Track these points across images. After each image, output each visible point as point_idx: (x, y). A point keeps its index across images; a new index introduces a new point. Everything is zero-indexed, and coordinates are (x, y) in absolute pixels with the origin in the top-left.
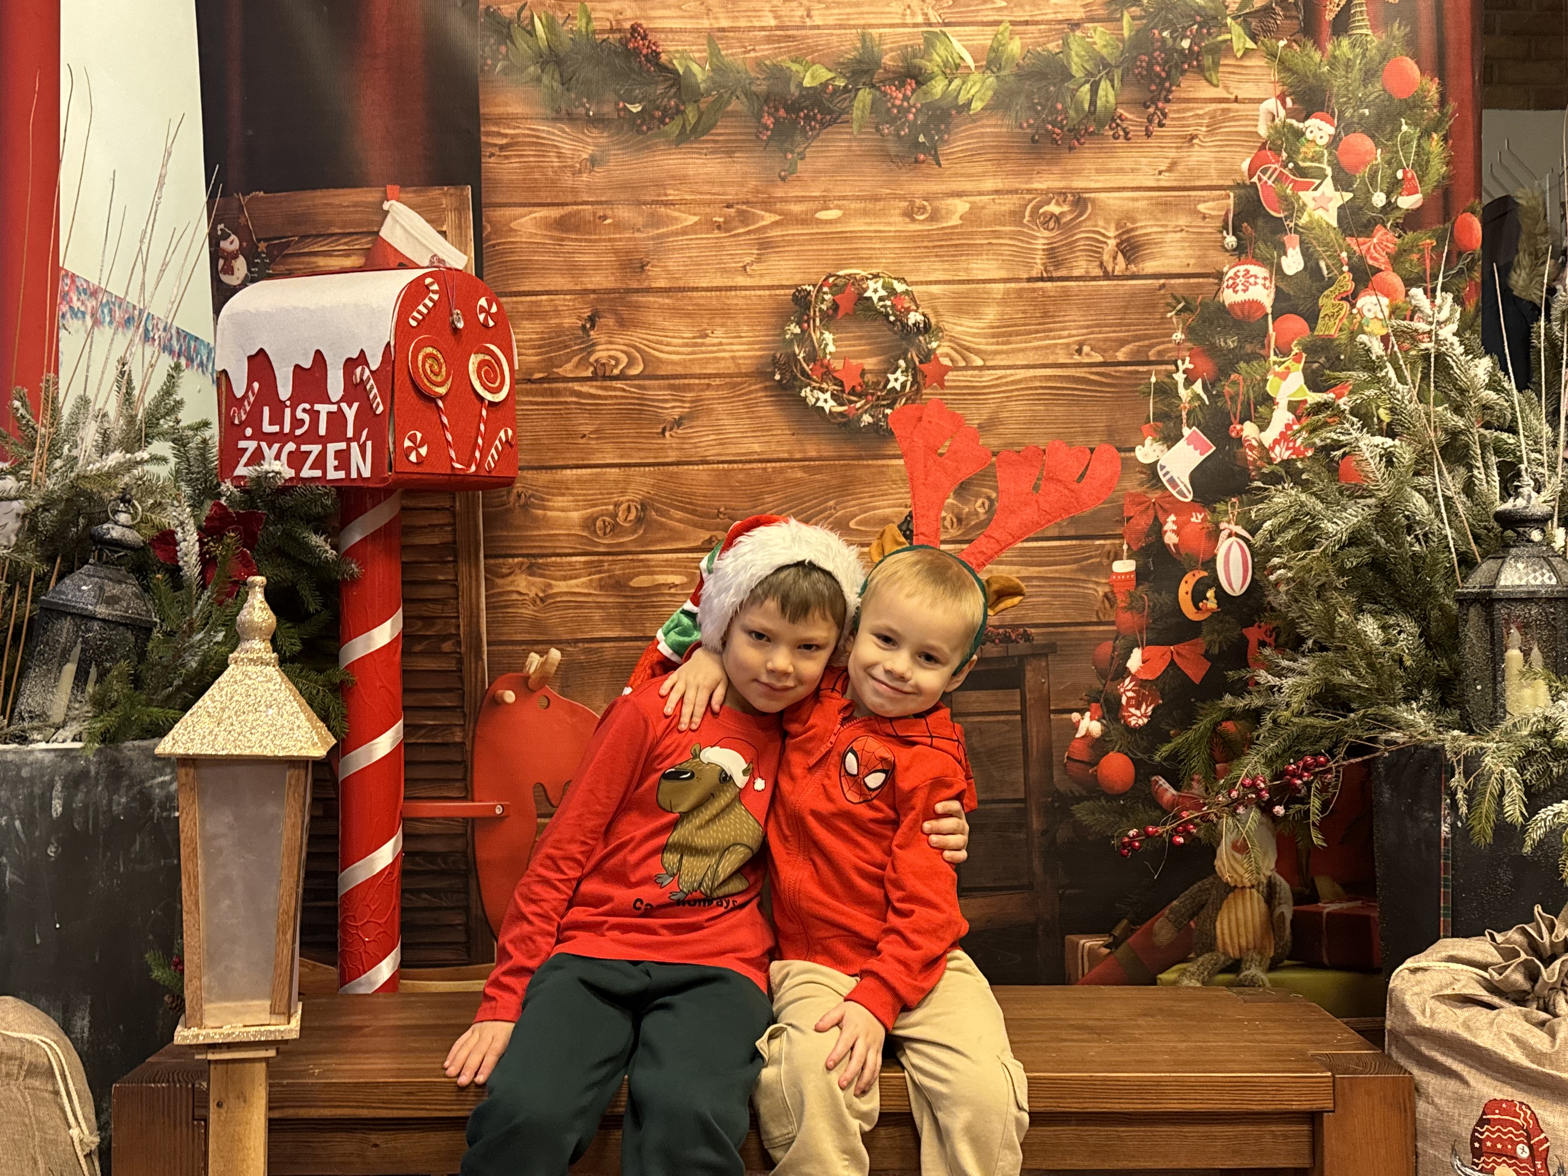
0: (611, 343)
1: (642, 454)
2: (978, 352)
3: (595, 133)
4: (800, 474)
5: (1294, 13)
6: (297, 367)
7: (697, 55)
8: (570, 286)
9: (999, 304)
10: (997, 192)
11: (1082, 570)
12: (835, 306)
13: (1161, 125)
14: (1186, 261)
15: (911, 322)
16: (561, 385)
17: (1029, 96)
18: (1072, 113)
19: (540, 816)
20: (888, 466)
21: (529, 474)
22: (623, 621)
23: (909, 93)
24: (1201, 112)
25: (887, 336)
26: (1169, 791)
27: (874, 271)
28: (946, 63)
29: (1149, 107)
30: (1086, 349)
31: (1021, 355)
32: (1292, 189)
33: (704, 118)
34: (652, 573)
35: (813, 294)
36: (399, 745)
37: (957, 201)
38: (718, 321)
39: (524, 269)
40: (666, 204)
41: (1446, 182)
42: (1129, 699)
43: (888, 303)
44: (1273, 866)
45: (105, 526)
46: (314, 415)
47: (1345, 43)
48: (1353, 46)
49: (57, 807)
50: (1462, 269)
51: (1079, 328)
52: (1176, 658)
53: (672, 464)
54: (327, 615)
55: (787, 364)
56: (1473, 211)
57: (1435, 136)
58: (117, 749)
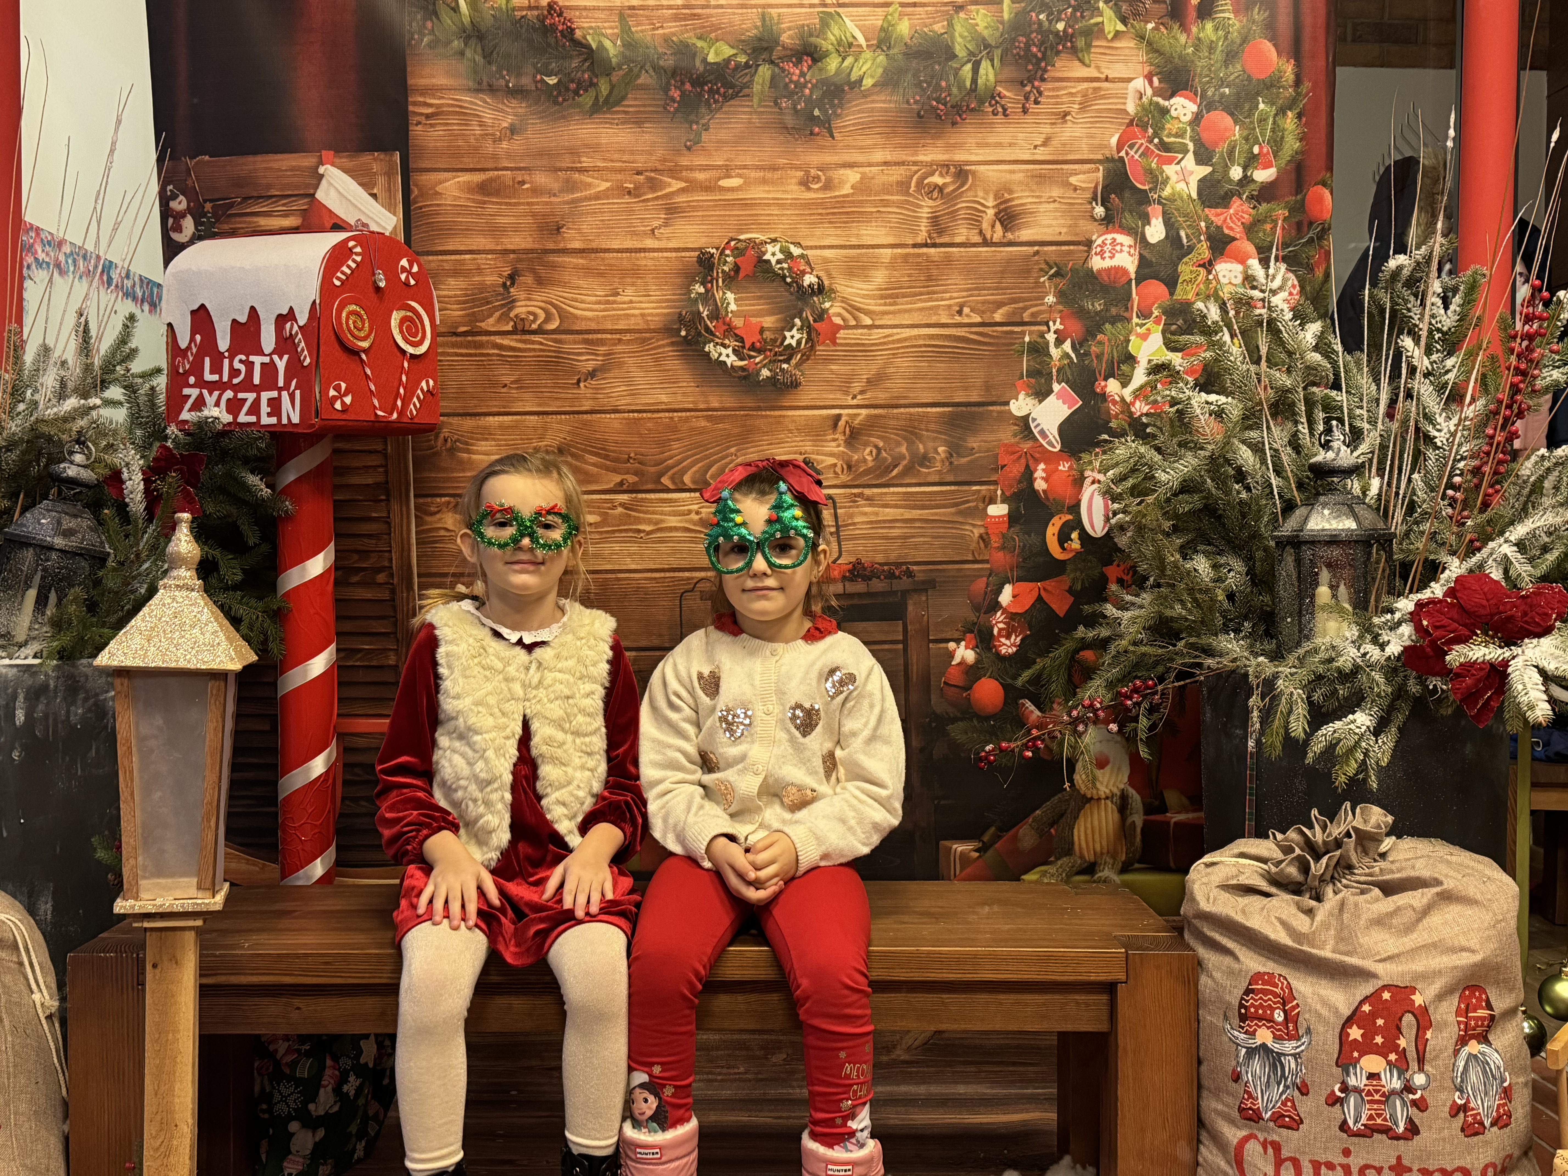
0: (529, 299)
1: (558, 403)
2: (867, 312)
3: (514, 103)
4: (703, 423)
6: (234, 321)
7: (609, 31)
8: (492, 246)
9: (887, 268)
10: (886, 163)
11: (960, 513)
12: (737, 268)
13: (1036, 102)
14: (1058, 230)
15: (806, 283)
16: (484, 338)
17: (916, 75)
18: (955, 90)
20: (784, 416)
21: (455, 420)
23: (805, 69)
24: (1074, 91)
25: (784, 296)
26: (1033, 712)
27: (773, 236)
28: (840, 42)
29: (1026, 85)
30: (966, 310)
31: (906, 315)
32: (1157, 163)
33: (615, 92)
35: (716, 256)
36: (332, 666)
37: (848, 172)
38: (629, 280)
39: (449, 231)
40: (582, 170)
41: (1299, 157)
42: (1000, 630)
43: (785, 265)
44: (1126, 780)
45: (62, 466)
46: (250, 365)
47: (1209, 26)
48: (1216, 29)
49: (20, 716)
50: (1312, 238)
51: (961, 290)
52: (1043, 593)
53: (586, 412)
54: (265, 548)
55: (692, 321)
56: (1324, 184)
57: (1290, 114)
58: (74, 666)
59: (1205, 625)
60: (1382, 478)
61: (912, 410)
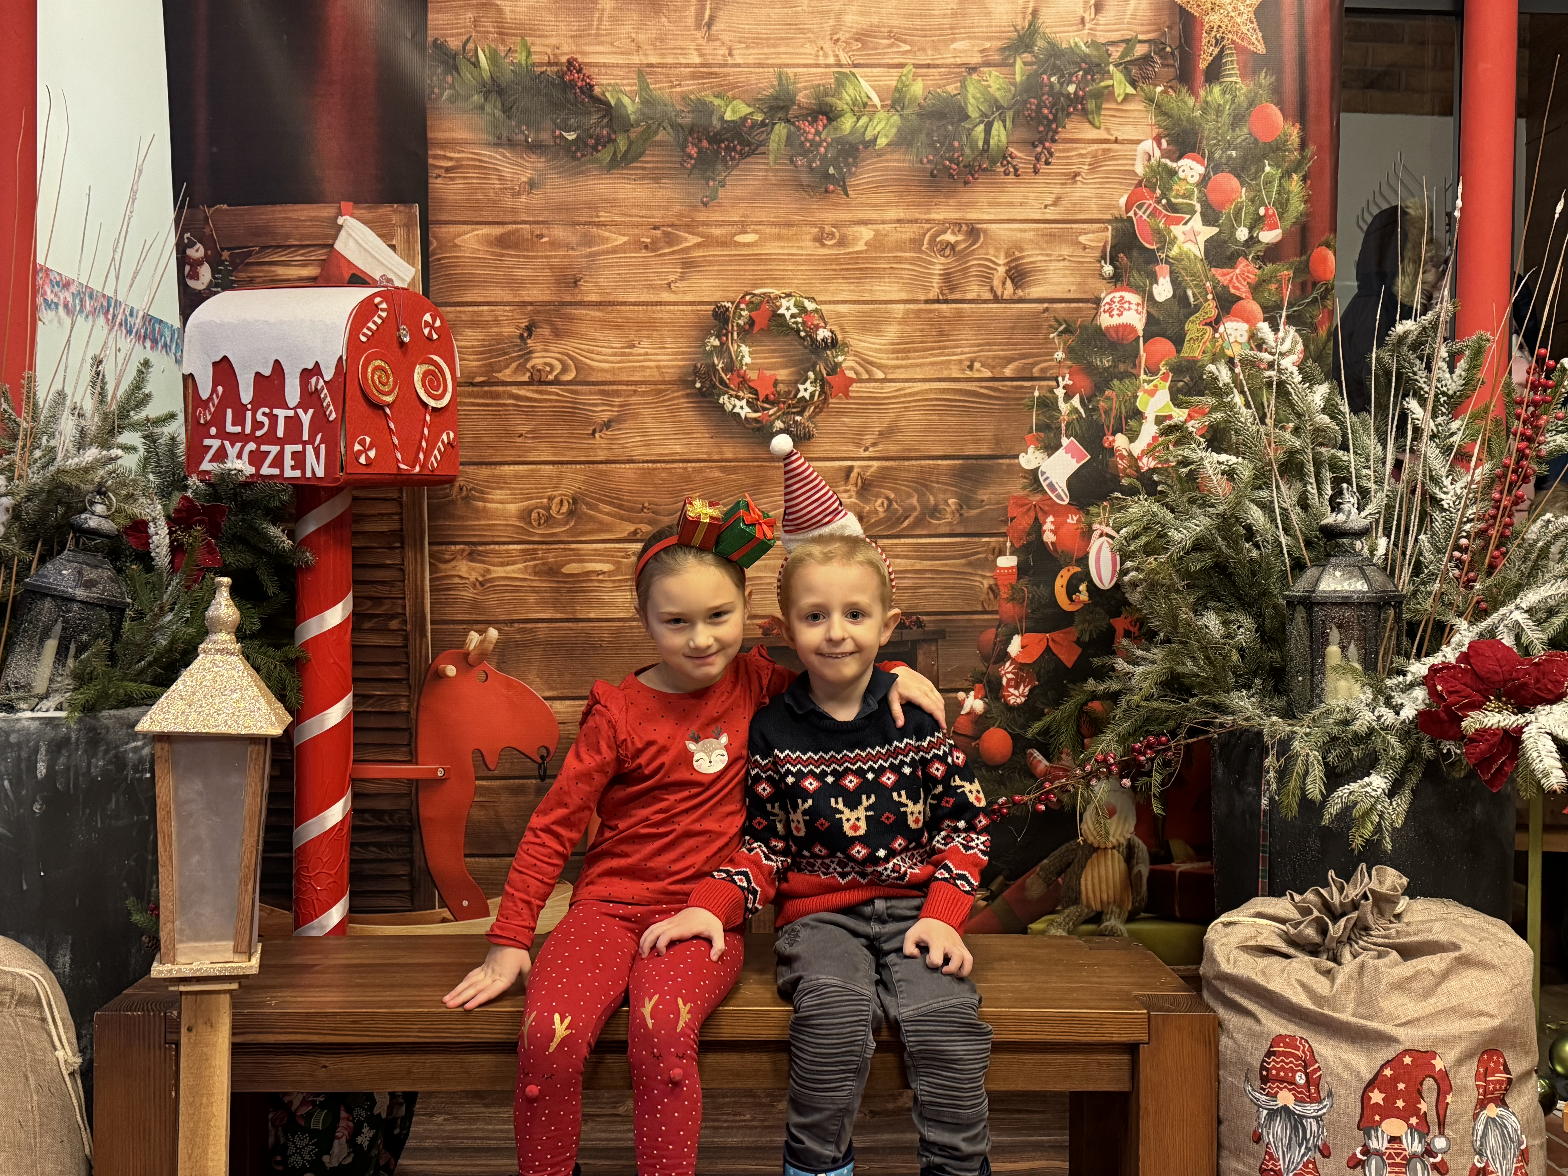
0: (546, 351)
1: (574, 453)
2: (880, 367)
3: (534, 158)
4: (717, 474)
5: (1171, 62)
6: (258, 375)
7: (628, 88)
8: (509, 298)
9: (899, 323)
10: (899, 221)
11: (970, 564)
12: (751, 322)
13: (1047, 163)
14: (1067, 288)
15: (819, 338)
16: (501, 389)
17: (929, 135)
18: (967, 150)
19: (478, 779)
21: (470, 469)
22: (555, 604)
23: (820, 128)
24: (1084, 152)
25: (798, 350)
26: (1041, 763)
27: (787, 291)
28: (854, 102)
29: (1037, 146)
30: (977, 365)
31: (918, 370)
32: (1165, 223)
33: (633, 147)
34: (582, 561)
35: (732, 310)
36: (349, 714)
37: (862, 229)
38: (645, 333)
39: (468, 282)
40: (600, 225)
41: (1304, 219)
42: (1009, 680)
43: (799, 320)
44: (1132, 829)
45: (83, 516)
46: (273, 419)
47: (1217, 90)
48: (1224, 93)
49: (42, 769)
50: (1315, 299)
51: (972, 346)
52: (1051, 644)
53: (601, 462)
54: (282, 597)
55: (707, 373)
56: (1328, 246)
57: (1295, 176)
58: (95, 718)
59: (1217, 683)
60: (1389, 537)
61: (923, 462)
